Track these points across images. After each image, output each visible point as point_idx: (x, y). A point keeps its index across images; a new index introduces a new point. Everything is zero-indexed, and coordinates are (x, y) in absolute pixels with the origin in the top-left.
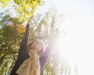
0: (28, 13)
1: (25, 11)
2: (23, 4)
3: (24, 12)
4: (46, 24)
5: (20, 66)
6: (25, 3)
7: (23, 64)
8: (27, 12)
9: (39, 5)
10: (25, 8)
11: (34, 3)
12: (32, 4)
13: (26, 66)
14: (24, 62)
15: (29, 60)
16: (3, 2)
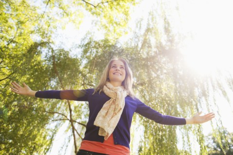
0: (119, 24)
1: (112, 23)
2: (106, 12)
3: (113, 25)
4: (155, 33)
5: (99, 113)
6: (109, 10)
7: (102, 110)
8: (116, 23)
9: (134, 4)
10: (111, 17)
11: (125, 4)
12: (122, 7)
13: (107, 112)
14: (103, 107)
16: (74, 22)
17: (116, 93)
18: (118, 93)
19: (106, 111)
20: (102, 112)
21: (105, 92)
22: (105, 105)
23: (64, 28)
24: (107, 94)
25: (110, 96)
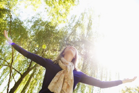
0: (62, 15)
2: (55, 5)
3: (57, 14)
5: (53, 80)
6: (58, 4)
7: (55, 77)
8: (60, 14)
9: (73, 5)
10: (58, 9)
11: (68, 3)
12: (66, 5)
14: (56, 75)
15: (62, 72)
16: (33, 5)
17: (67, 67)
18: (68, 67)
19: (58, 79)
20: (55, 79)
21: (60, 64)
22: (58, 74)
23: (26, 7)
24: (60, 66)
25: (62, 68)
